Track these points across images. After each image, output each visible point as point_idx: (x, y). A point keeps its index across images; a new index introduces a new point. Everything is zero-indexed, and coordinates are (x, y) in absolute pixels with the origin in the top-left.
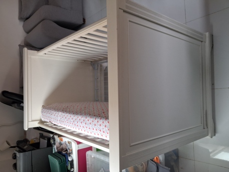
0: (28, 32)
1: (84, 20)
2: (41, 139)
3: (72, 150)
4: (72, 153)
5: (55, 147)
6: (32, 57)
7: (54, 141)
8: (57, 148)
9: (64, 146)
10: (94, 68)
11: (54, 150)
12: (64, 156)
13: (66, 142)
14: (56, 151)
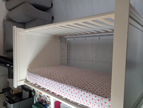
0: (10, 10)
1: (52, 5)
2: (23, 90)
3: (50, 102)
4: (50, 104)
5: (36, 98)
6: (20, 33)
7: (35, 93)
8: (38, 99)
9: (43, 98)
10: (61, 41)
11: (35, 100)
12: (44, 106)
13: (45, 95)
14: (37, 101)
